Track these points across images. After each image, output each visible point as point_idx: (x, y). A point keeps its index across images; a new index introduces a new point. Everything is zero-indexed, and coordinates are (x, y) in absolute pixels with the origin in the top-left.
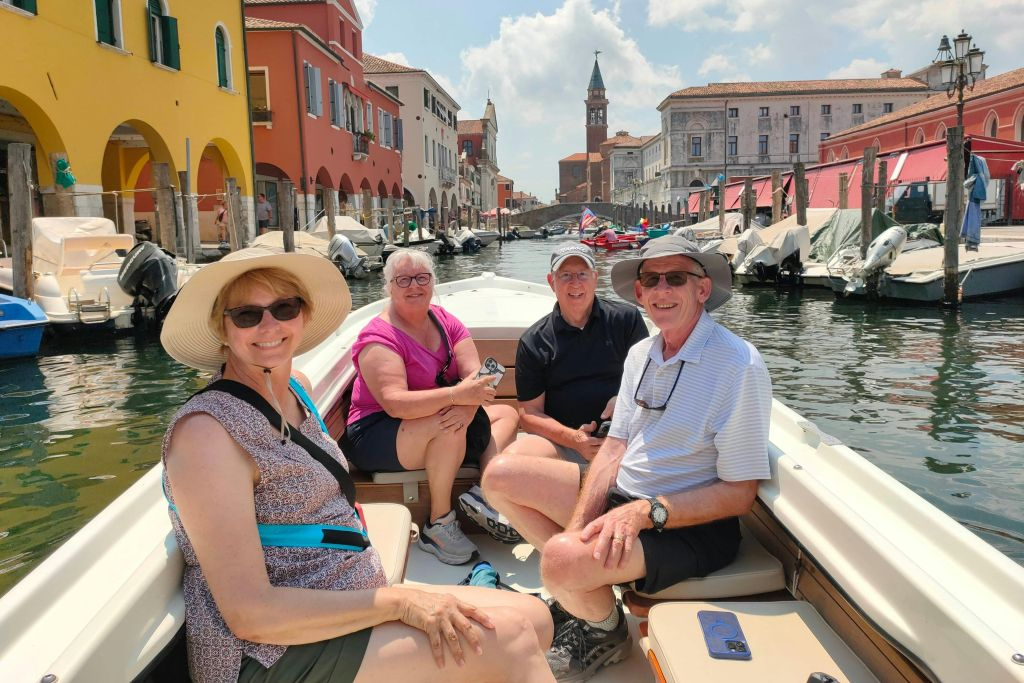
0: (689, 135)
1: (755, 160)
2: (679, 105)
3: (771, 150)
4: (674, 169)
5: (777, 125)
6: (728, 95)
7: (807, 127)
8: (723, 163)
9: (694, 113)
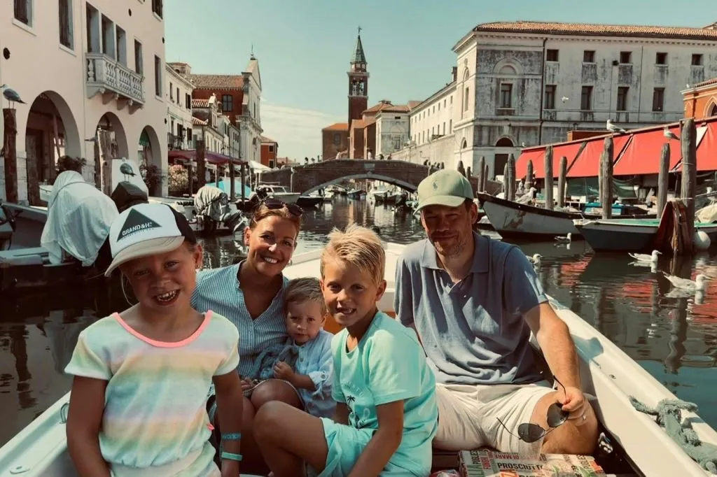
0: (498, 81)
1: (576, 116)
2: (485, 41)
3: (595, 105)
4: (478, 123)
5: (604, 73)
6: (547, 32)
7: (639, 79)
8: (539, 118)
9: (505, 52)
